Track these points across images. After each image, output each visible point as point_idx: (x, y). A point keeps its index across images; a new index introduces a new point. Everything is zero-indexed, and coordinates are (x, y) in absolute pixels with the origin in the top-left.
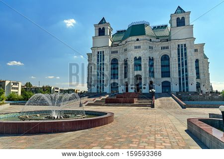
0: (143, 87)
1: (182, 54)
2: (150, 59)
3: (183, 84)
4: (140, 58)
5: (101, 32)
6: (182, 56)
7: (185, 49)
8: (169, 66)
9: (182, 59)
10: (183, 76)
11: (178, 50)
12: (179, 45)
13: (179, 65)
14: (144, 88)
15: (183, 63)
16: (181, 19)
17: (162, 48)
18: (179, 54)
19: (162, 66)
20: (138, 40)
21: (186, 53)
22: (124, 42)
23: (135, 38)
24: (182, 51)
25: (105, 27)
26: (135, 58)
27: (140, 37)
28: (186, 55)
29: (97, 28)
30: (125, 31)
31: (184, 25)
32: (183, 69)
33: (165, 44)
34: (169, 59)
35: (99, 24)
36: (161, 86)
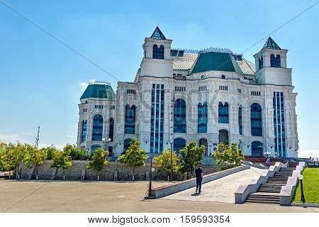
1: (278, 105)
2: (239, 108)
3: (280, 146)
4: (227, 105)
5: (158, 52)
6: (278, 108)
7: (282, 99)
8: (261, 120)
9: (279, 112)
10: (280, 136)
11: (274, 99)
12: (274, 93)
13: (275, 119)
15: (279, 117)
16: (275, 56)
17: (253, 93)
18: (274, 105)
19: (252, 119)
20: (223, 77)
21: (282, 105)
23: (218, 73)
24: (278, 102)
25: (165, 46)
27: (228, 74)
28: (282, 108)
29: (151, 44)
31: (280, 66)
32: (279, 126)
33: (256, 88)
34: (260, 111)
36: (250, 147)
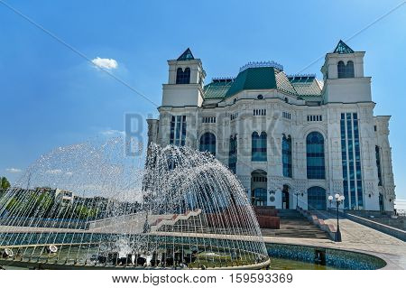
0: (269, 196)
1: (350, 132)
2: (284, 138)
3: (353, 193)
4: (264, 135)
5: (183, 77)
6: (350, 136)
7: (356, 123)
8: (322, 155)
9: (350, 143)
10: (352, 178)
11: (342, 123)
12: (343, 115)
13: (344, 153)
14: (272, 199)
15: (351, 150)
16: (346, 64)
17: (310, 118)
18: (343, 132)
19: (308, 155)
20: (260, 97)
21: (356, 132)
22: (229, 101)
23: (254, 93)
24: (349, 128)
25: (192, 67)
26: (254, 135)
27: (265, 93)
28: (357, 136)
29: (175, 68)
30: (229, 80)
31: (352, 76)
32: (351, 164)
33: (315, 111)
34: (322, 142)
35: (180, 59)
36: (306, 196)
